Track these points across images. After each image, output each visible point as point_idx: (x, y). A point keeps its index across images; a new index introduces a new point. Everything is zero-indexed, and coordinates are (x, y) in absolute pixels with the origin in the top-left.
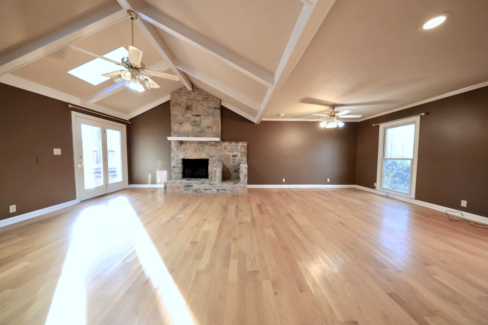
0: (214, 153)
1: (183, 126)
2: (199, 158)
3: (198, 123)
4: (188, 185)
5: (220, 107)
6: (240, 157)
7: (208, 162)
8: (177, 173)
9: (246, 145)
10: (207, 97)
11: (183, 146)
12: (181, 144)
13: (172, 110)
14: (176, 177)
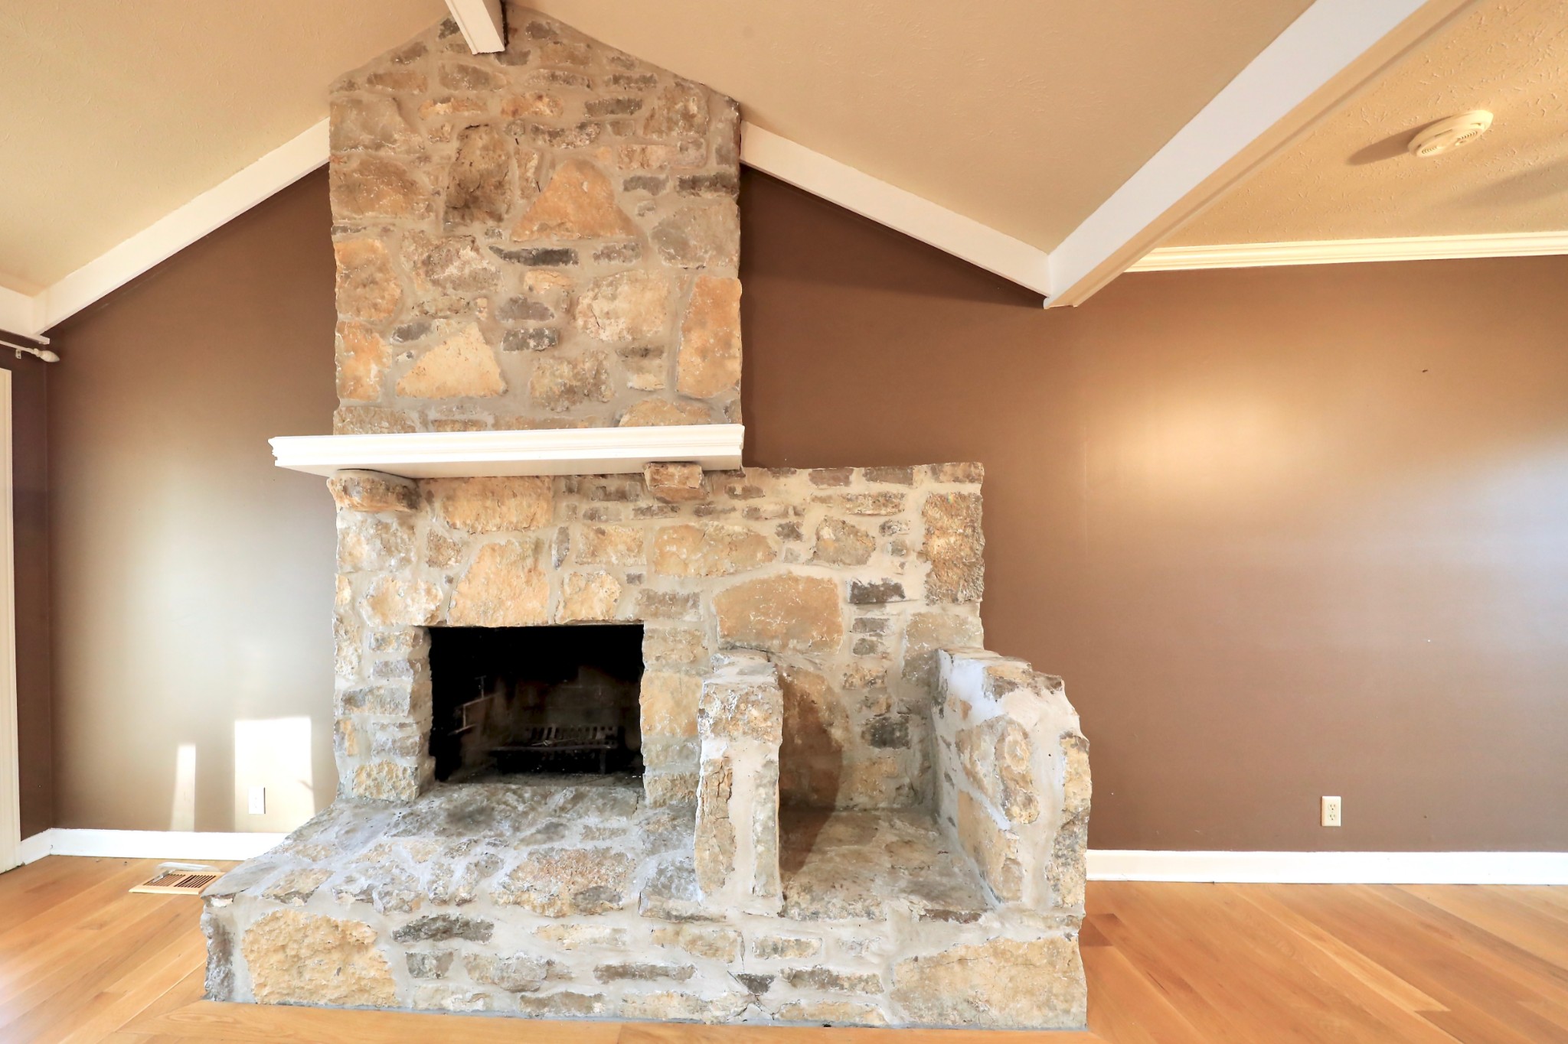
0: (692, 570)
1: (428, 348)
2: (561, 621)
3: (551, 322)
4: (440, 924)
5: (733, 171)
6: (924, 610)
7: (639, 655)
8: (381, 750)
9: (975, 489)
10: (620, 93)
11: (431, 520)
12: (413, 505)
13: (344, 229)
14: (370, 782)
